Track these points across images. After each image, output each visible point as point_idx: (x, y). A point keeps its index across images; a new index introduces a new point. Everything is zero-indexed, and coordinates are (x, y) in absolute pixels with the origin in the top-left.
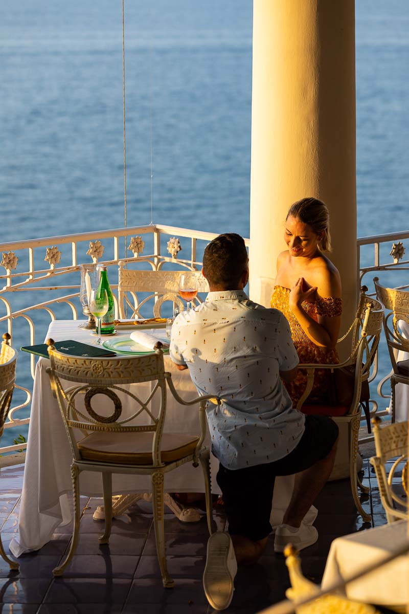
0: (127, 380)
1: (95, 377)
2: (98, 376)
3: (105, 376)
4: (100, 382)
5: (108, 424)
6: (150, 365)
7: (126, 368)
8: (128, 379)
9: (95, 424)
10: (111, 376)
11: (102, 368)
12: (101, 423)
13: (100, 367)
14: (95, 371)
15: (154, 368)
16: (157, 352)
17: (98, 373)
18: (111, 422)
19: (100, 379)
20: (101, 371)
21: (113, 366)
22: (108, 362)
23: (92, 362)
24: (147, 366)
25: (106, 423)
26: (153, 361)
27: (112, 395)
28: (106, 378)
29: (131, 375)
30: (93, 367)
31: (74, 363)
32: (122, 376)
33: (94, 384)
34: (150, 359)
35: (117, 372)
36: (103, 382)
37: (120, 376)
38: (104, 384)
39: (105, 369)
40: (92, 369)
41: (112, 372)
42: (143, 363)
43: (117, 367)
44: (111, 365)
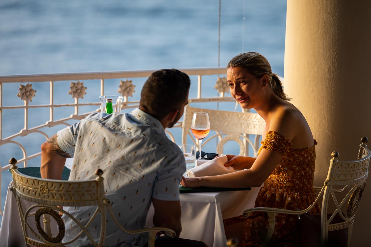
0: (68, 203)
1: (42, 198)
2: (44, 197)
3: (50, 198)
4: (46, 202)
5: (54, 244)
6: (91, 191)
7: (67, 191)
8: (69, 201)
9: (45, 243)
10: (55, 198)
11: (47, 190)
12: (49, 242)
13: (46, 188)
14: (42, 191)
15: (94, 194)
16: (97, 178)
17: (44, 194)
18: (56, 242)
19: (45, 199)
20: (46, 192)
21: (56, 188)
22: (52, 185)
23: (39, 183)
24: (87, 191)
25: (52, 242)
26: (93, 187)
27: (56, 215)
28: (51, 199)
29: (71, 198)
30: (40, 188)
31: (32, 184)
32: (64, 199)
33: (41, 204)
34: (90, 184)
35: (60, 194)
36: (48, 203)
37: (62, 198)
38: (49, 205)
39: (50, 190)
40: (39, 190)
41: (56, 194)
42: (83, 188)
43: (59, 190)
44: (55, 187)
